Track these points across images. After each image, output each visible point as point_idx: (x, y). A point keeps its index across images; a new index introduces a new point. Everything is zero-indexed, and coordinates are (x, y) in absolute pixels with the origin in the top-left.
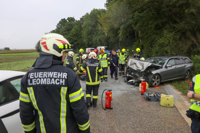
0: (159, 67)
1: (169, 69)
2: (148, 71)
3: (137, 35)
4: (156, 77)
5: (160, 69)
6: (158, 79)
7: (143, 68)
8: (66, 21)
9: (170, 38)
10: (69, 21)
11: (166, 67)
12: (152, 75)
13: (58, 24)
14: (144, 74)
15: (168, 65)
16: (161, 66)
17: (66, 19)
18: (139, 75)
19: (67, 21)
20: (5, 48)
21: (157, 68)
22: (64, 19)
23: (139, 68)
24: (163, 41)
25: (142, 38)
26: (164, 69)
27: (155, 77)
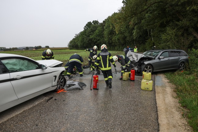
0: (153, 58)
1: (162, 60)
2: (142, 62)
3: (150, 33)
4: (149, 67)
5: (153, 60)
6: (150, 68)
7: (137, 59)
8: (91, 23)
9: (173, 34)
10: (94, 23)
11: (159, 58)
12: (145, 65)
13: (85, 27)
14: (138, 64)
15: (161, 57)
16: (153, 57)
17: (92, 22)
18: (134, 65)
19: (93, 23)
20: (46, 46)
21: (150, 59)
22: (90, 22)
23: (134, 59)
24: (165, 37)
25: (154, 37)
26: (156, 60)
27: (147, 67)
